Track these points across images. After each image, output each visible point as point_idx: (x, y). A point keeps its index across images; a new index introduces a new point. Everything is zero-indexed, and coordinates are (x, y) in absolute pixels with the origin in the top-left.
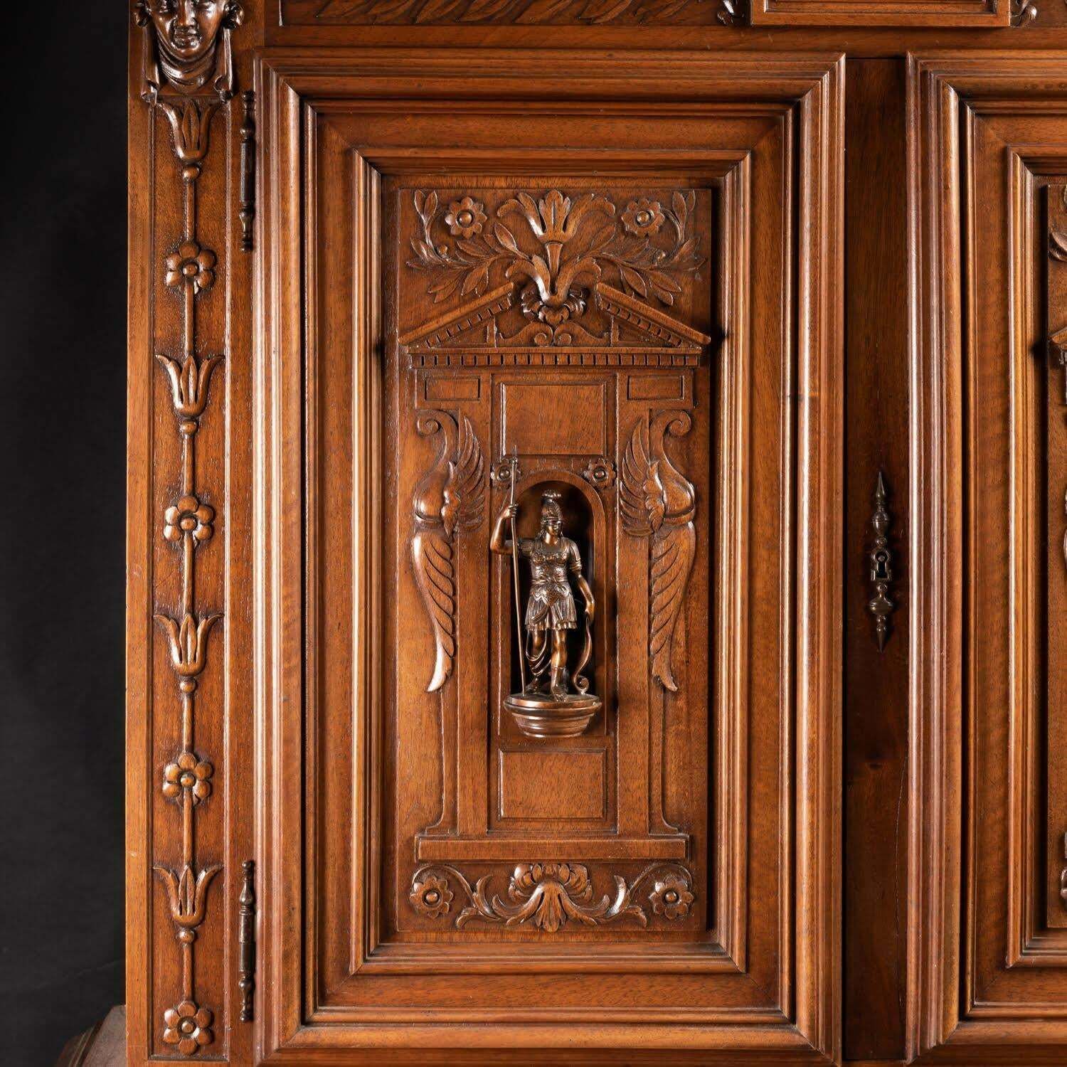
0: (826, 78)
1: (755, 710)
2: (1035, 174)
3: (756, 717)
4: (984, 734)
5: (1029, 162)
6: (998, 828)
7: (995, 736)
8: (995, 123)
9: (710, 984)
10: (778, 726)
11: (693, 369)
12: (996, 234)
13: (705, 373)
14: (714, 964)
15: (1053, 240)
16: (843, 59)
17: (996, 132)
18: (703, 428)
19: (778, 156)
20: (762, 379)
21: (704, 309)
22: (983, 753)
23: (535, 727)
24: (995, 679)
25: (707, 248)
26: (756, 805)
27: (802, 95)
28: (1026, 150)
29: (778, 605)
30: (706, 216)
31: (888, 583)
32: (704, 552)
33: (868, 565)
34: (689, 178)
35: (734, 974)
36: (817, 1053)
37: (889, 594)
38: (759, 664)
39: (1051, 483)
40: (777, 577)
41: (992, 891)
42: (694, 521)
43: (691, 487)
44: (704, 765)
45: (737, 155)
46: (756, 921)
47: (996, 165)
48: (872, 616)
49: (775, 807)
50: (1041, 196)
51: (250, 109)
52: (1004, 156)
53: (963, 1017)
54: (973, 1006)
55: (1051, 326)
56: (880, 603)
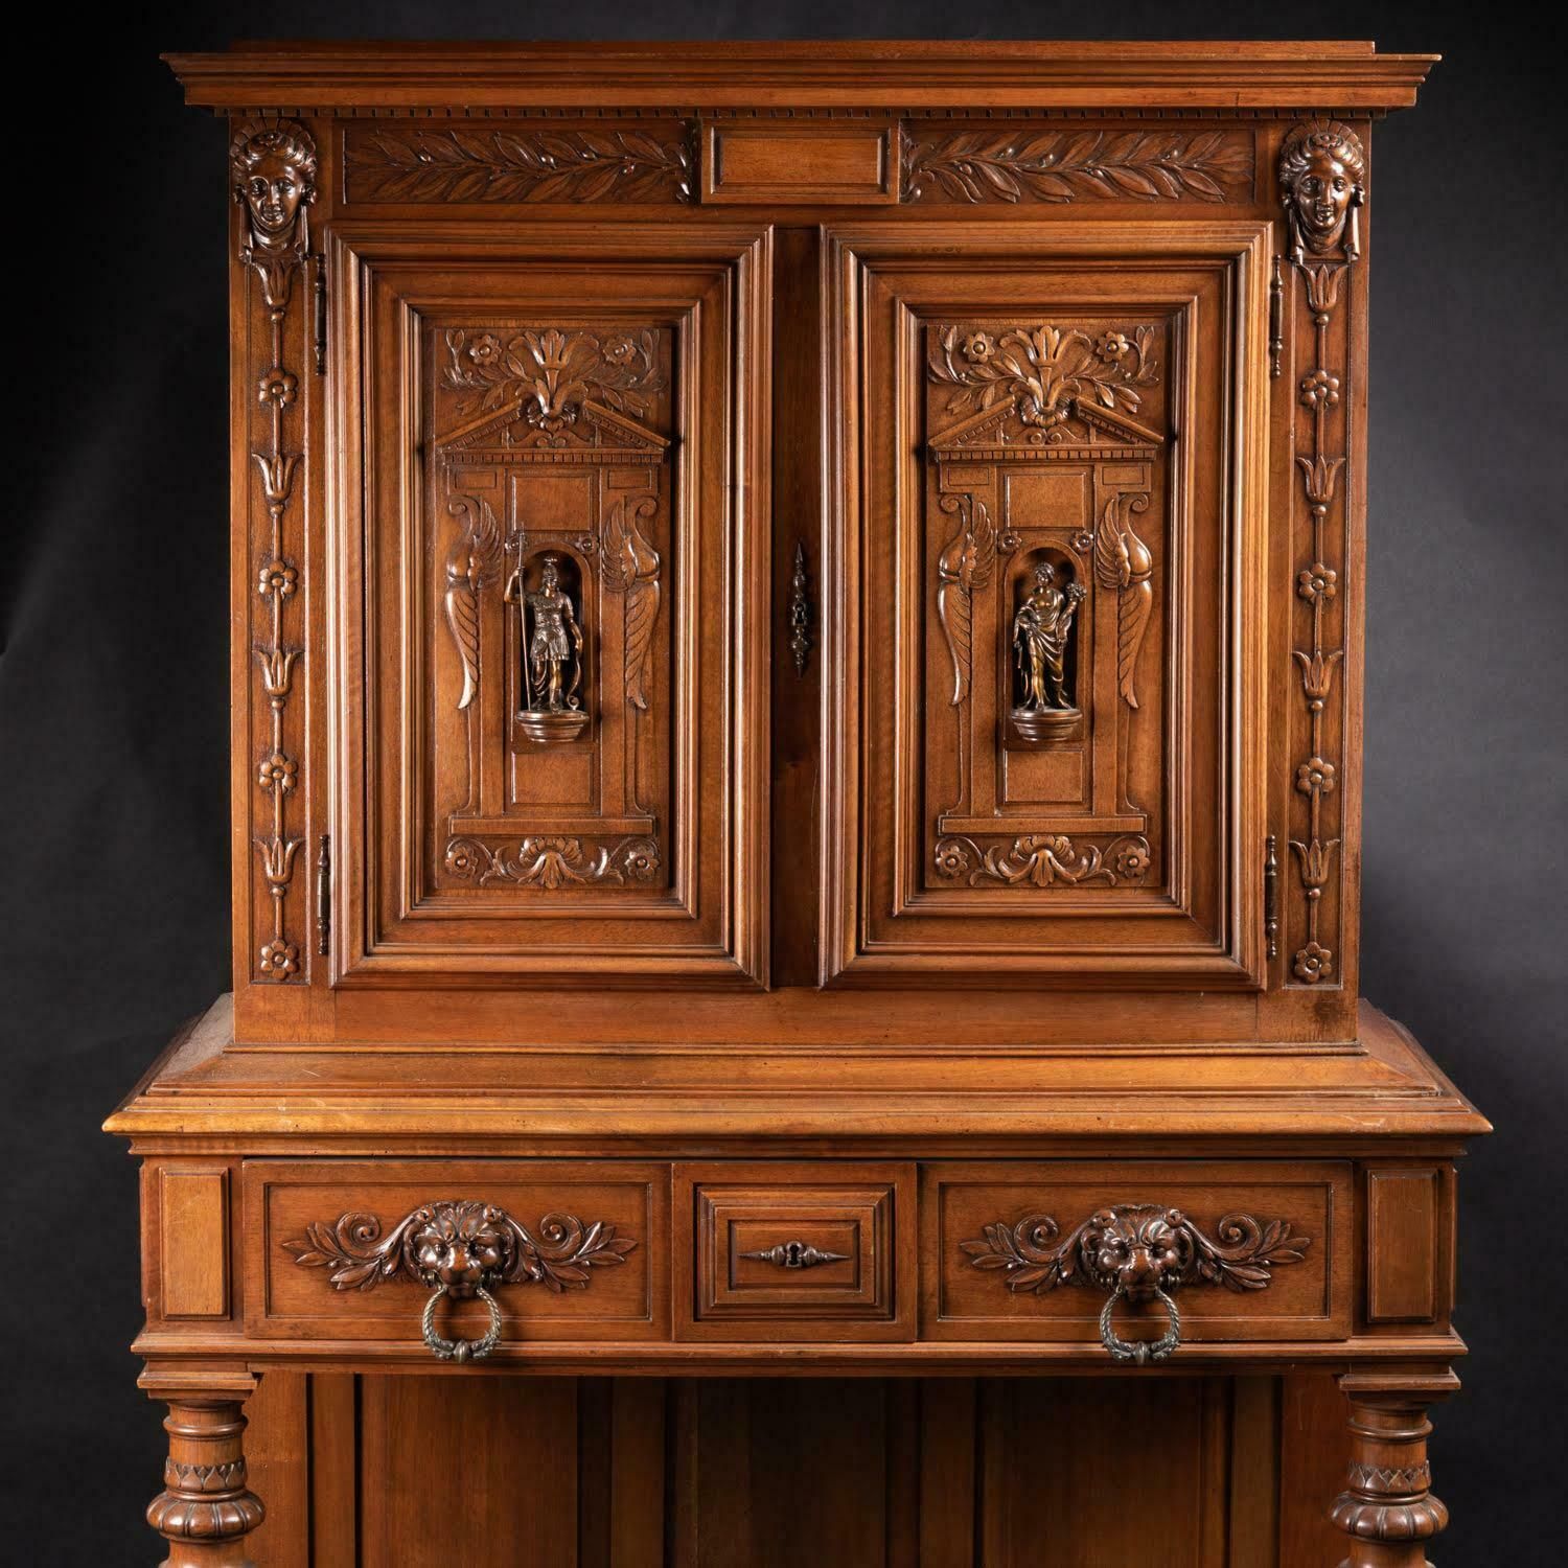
0: (757, 244)
1: (704, 723)
2: (917, 317)
3: (705, 728)
4: (876, 741)
5: (911, 308)
6: (887, 811)
7: (885, 741)
8: (885, 278)
9: (670, 927)
10: (720, 733)
11: (658, 465)
12: (885, 364)
13: (666, 467)
14: (673, 912)
15: (930, 367)
16: (771, 229)
17: (886, 286)
18: (665, 512)
19: (721, 303)
20: (710, 474)
21: (665, 420)
22: (875, 755)
23: (539, 733)
24: (885, 700)
25: (668, 374)
26: (704, 794)
27: (738, 257)
28: (909, 298)
29: (720, 642)
30: (667, 349)
31: (805, 628)
32: (667, 605)
33: (790, 614)
34: (655, 321)
35: (688, 920)
36: (749, 978)
37: (806, 635)
38: (707, 689)
39: (928, 552)
40: (720, 622)
41: (882, 859)
42: (659, 580)
43: (656, 555)
44: (667, 764)
45: (691, 302)
46: (704, 880)
47: (886, 311)
48: (793, 653)
49: (719, 796)
50: (923, 334)
51: (322, 268)
52: (892, 303)
53: (860, 952)
54: (867, 944)
55: (929, 434)
56: (799, 642)
